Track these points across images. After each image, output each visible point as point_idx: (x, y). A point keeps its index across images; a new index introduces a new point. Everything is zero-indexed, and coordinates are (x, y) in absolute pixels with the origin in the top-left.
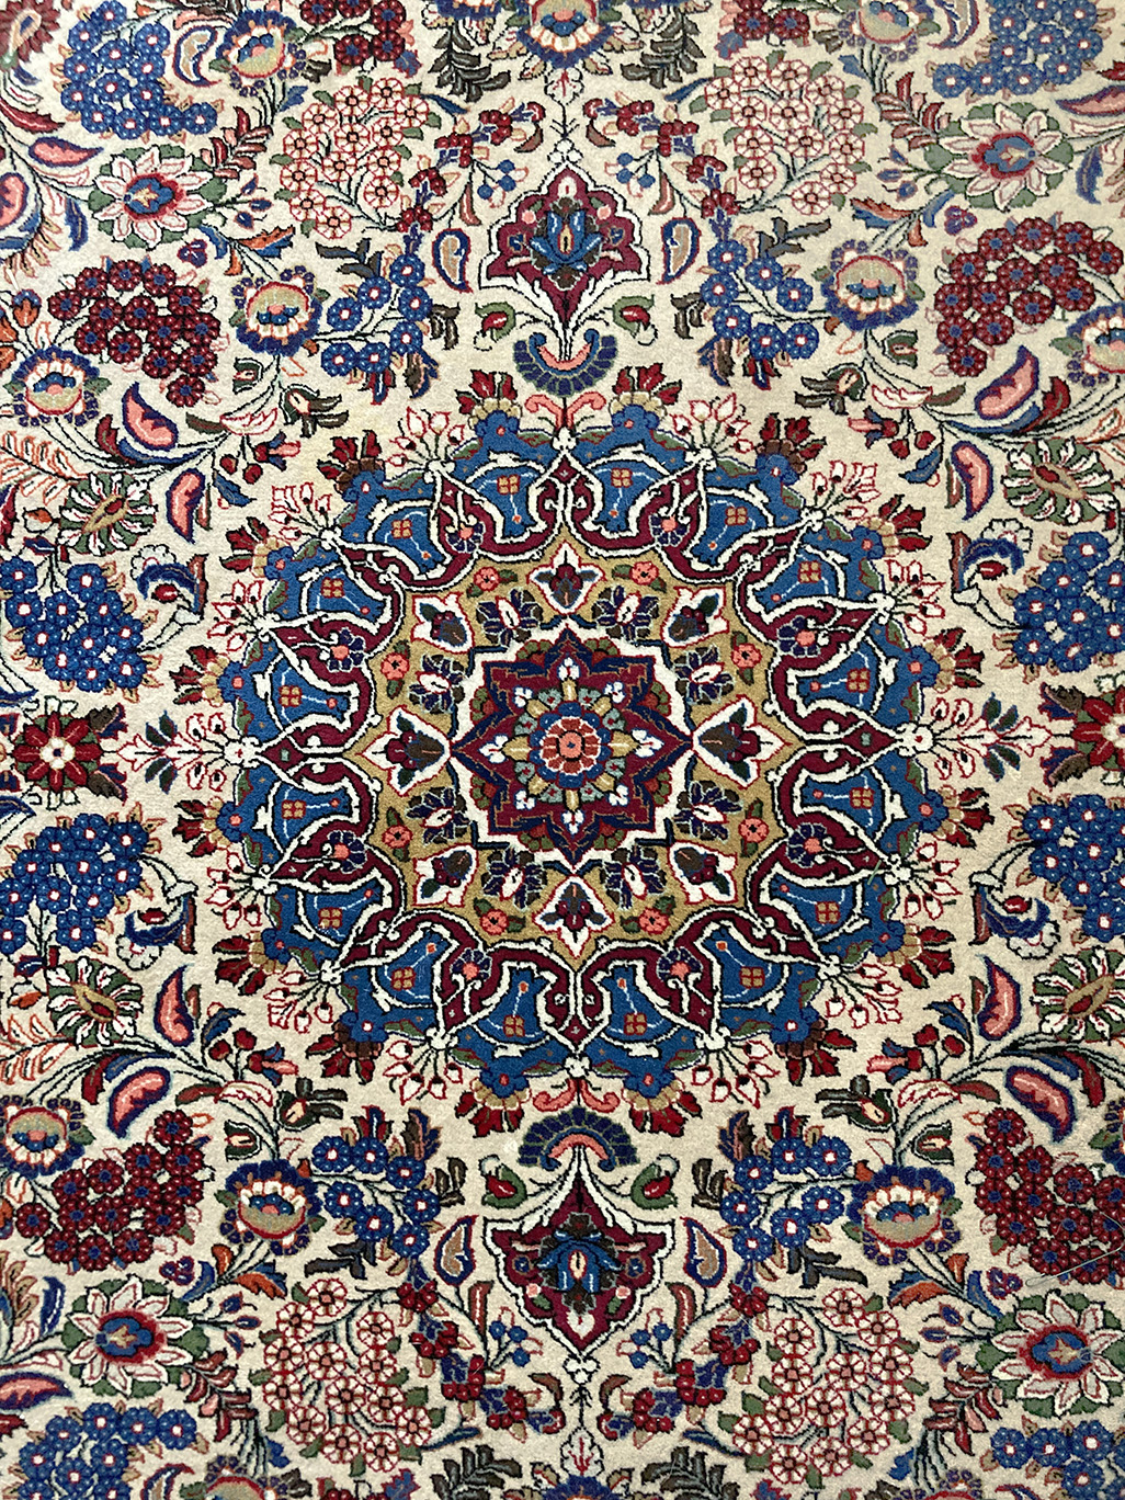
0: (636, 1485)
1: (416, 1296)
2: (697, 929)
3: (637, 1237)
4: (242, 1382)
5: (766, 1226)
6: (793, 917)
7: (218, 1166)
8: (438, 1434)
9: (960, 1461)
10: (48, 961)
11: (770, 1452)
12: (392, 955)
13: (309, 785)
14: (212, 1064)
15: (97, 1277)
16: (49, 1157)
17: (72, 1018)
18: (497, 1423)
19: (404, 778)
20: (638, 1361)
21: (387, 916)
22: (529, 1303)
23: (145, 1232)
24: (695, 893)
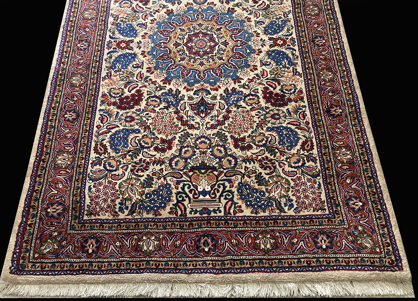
0: (211, 136)
1: (177, 112)
2: (220, 66)
3: (211, 104)
4: (148, 124)
5: (231, 102)
6: (234, 64)
7: (145, 96)
8: (180, 131)
9: (262, 131)
10: (119, 70)
11: (232, 131)
12: (173, 70)
13: (161, 49)
14: (145, 83)
15: (125, 111)
16: (118, 95)
17: (123, 78)
18: (189, 129)
19: (176, 48)
20: (212, 120)
21: (173, 65)
22: (195, 113)
23: (133, 105)
24: (220, 61)
